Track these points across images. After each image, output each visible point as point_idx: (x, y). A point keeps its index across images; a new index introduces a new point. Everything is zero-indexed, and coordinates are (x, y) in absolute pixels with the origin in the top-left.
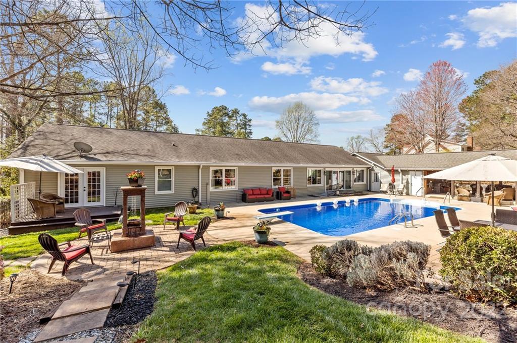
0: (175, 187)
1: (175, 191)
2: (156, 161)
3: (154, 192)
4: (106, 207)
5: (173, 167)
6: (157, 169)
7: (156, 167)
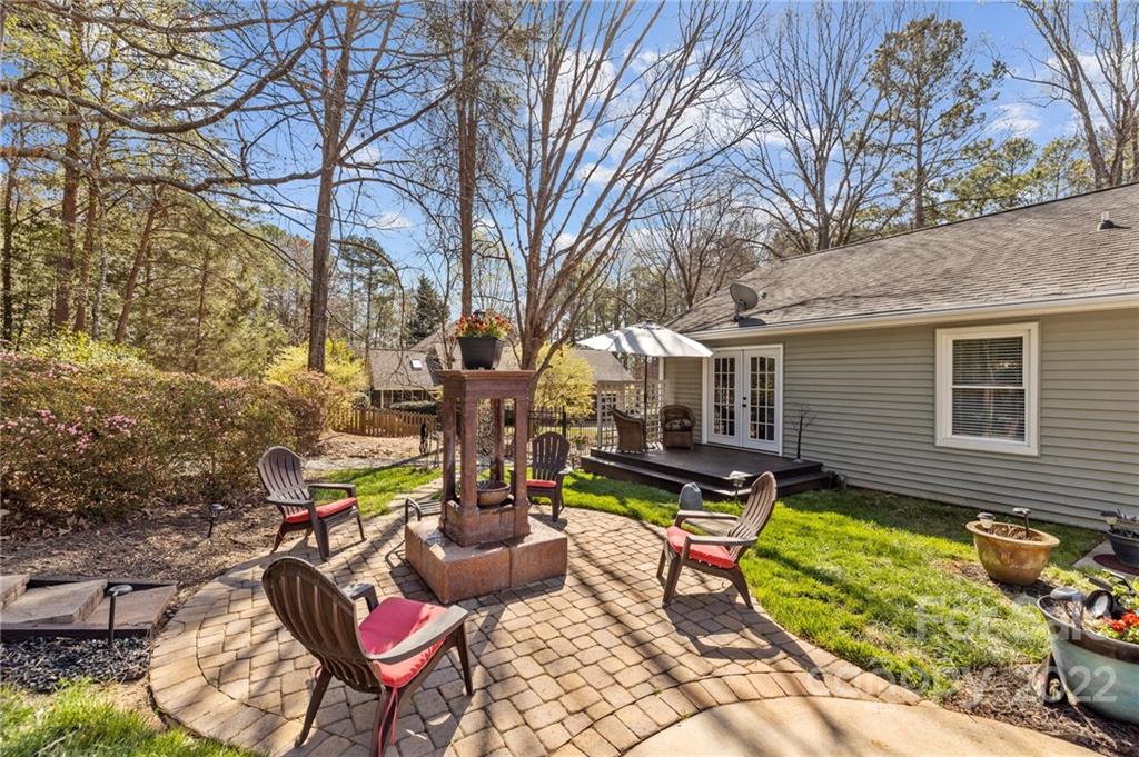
0: (1041, 427)
1: (1041, 446)
2: (937, 308)
3: (933, 436)
4: (783, 458)
5: (1034, 326)
6: (945, 342)
7: (938, 331)
